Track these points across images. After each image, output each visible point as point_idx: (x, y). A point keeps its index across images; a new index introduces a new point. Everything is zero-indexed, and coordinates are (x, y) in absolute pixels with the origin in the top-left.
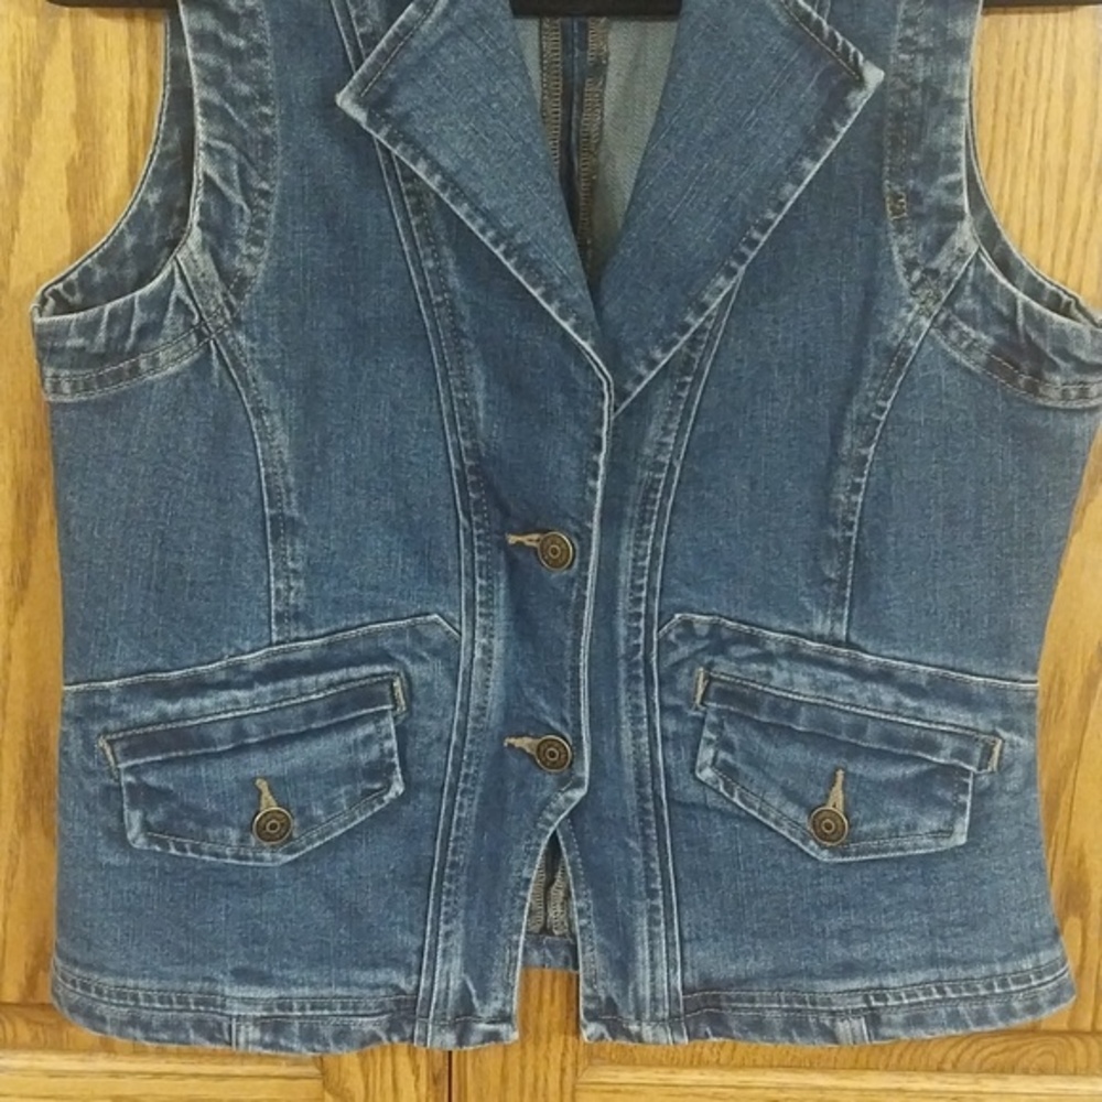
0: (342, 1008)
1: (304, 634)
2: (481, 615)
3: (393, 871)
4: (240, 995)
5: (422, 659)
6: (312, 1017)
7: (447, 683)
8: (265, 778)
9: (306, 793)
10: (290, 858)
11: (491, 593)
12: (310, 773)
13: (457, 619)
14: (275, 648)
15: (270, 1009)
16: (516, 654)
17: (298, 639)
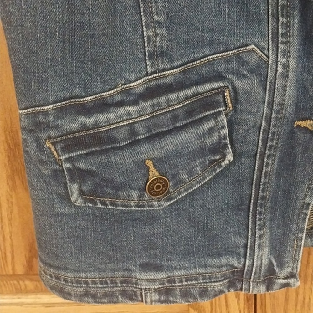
0: (203, 279)
1: (168, 66)
2: (282, 43)
3: (227, 204)
4: (146, 277)
5: (244, 76)
6: (186, 285)
7: (260, 90)
8: (151, 159)
9: (176, 166)
10: (169, 203)
11: (289, 27)
12: (178, 154)
13: (266, 47)
14: (150, 77)
15: (163, 284)
16: (304, 67)
17: (164, 70)
